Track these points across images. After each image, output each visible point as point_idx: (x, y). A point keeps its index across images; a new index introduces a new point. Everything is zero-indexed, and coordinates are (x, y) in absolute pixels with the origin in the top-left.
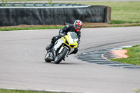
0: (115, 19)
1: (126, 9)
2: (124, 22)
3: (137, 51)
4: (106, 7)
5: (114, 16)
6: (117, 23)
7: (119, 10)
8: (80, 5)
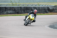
8: (50, 5)
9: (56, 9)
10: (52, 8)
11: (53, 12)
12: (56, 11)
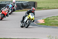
0: (39, 7)
1: (43, 2)
2: (43, 8)
3: (48, 20)
4: (35, 2)
5: (39, 5)
6: (40, 9)
7: (40, 3)
8: (24, 1)
9: (30, 5)
10: (26, 4)
11: (28, 8)
12: (30, 7)
